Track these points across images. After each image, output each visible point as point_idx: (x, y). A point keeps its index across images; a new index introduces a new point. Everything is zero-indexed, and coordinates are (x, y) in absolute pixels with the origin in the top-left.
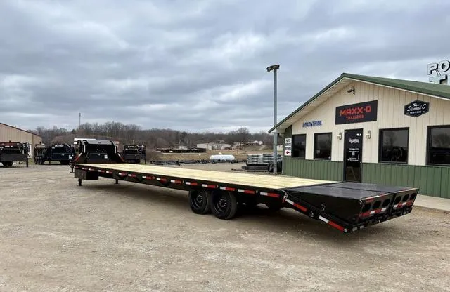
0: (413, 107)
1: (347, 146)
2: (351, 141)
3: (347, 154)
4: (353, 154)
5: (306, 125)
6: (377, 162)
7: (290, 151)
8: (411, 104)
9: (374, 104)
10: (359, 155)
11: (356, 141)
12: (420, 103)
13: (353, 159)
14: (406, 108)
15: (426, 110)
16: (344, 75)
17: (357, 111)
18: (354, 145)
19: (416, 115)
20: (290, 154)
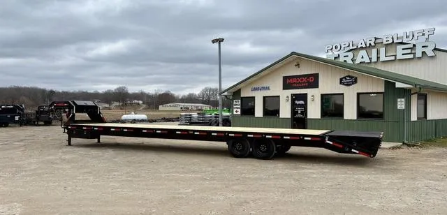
0: (346, 79)
1: (294, 106)
2: (297, 102)
3: (294, 112)
4: (299, 112)
5: (255, 89)
6: (320, 118)
7: (239, 110)
8: (345, 78)
9: (316, 76)
10: (305, 112)
11: (302, 102)
12: (351, 77)
13: (299, 116)
14: (341, 80)
15: (355, 81)
16: (293, 53)
17: (302, 80)
18: (300, 106)
19: (348, 85)
20: (239, 113)
